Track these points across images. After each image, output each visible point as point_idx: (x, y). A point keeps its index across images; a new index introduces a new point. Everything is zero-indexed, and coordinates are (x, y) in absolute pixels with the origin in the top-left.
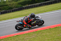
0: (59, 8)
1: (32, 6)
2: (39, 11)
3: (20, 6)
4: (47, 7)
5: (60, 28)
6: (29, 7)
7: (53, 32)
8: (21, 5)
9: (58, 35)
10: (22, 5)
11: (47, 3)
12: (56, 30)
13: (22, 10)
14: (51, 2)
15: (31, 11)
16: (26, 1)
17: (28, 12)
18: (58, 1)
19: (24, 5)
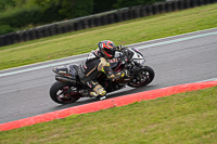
0: (144, 34)
1: (49, 29)
2: (75, 46)
3: (4, 31)
4: (101, 34)
5: (148, 105)
6: (37, 32)
7: (124, 121)
8: (8, 27)
9: (143, 130)
10: (12, 25)
11: (102, 17)
12: (135, 114)
13: (12, 43)
14: (114, 14)
15: (43, 47)
16: (26, 13)
17: (32, 50)
18: (141, 11)
19: (19, 27)
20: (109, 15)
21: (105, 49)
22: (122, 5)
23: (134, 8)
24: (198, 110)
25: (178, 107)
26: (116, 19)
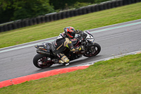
12: (26, 89)
20: (8, 25)
21: (69, 32)
22: (17, 18)
23: (24, 20)
24: (67, 86)
25: (54, 84)
26: (13, 27)
